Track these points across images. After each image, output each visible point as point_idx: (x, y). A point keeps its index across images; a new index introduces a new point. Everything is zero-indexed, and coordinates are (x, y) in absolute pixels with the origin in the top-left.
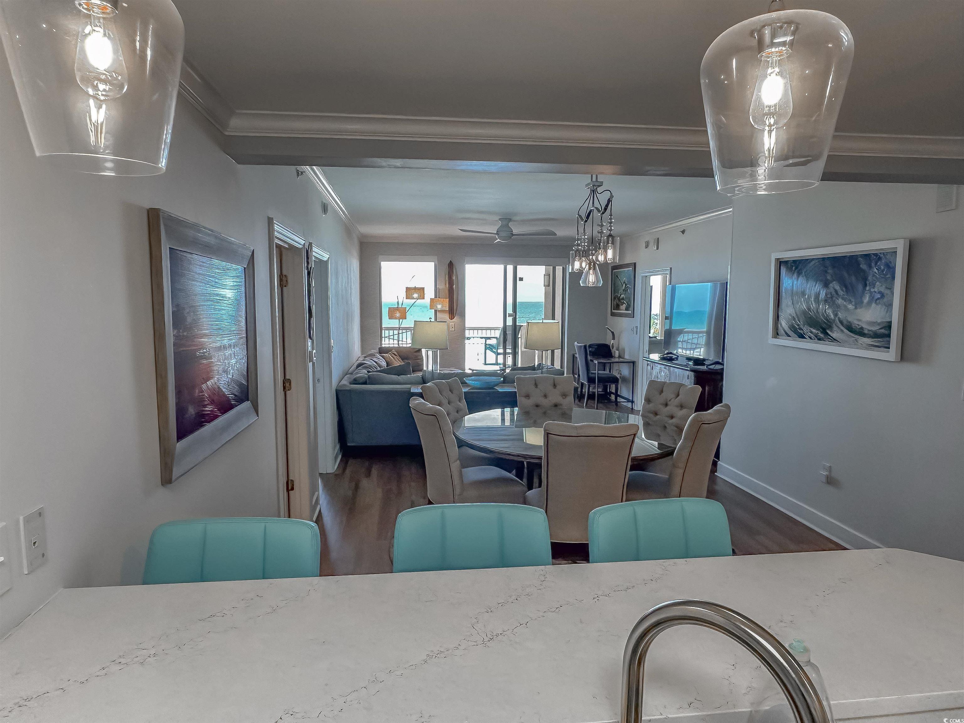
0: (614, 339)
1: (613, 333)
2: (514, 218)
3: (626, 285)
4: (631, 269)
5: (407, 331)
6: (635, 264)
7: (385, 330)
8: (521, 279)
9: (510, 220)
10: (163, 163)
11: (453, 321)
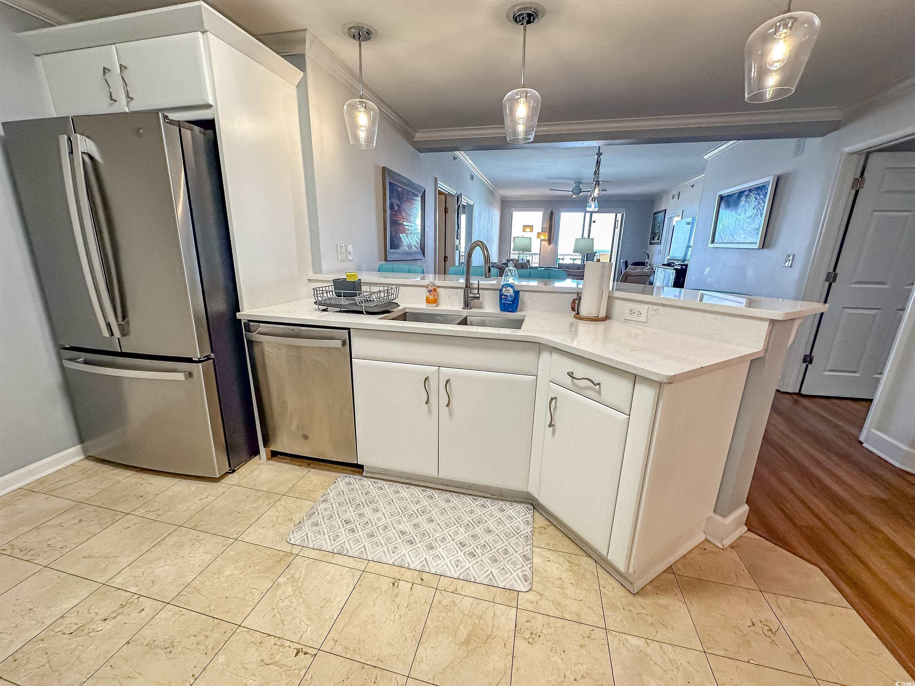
0: (648, 258)
1: (648, 255)
2: (583, 182)
3: (659, 224)
4: (663, 214)
6: (665, 211)
8: (594, 222)
9: (581, 183)
10: (374, 144)
11: (551, 246)
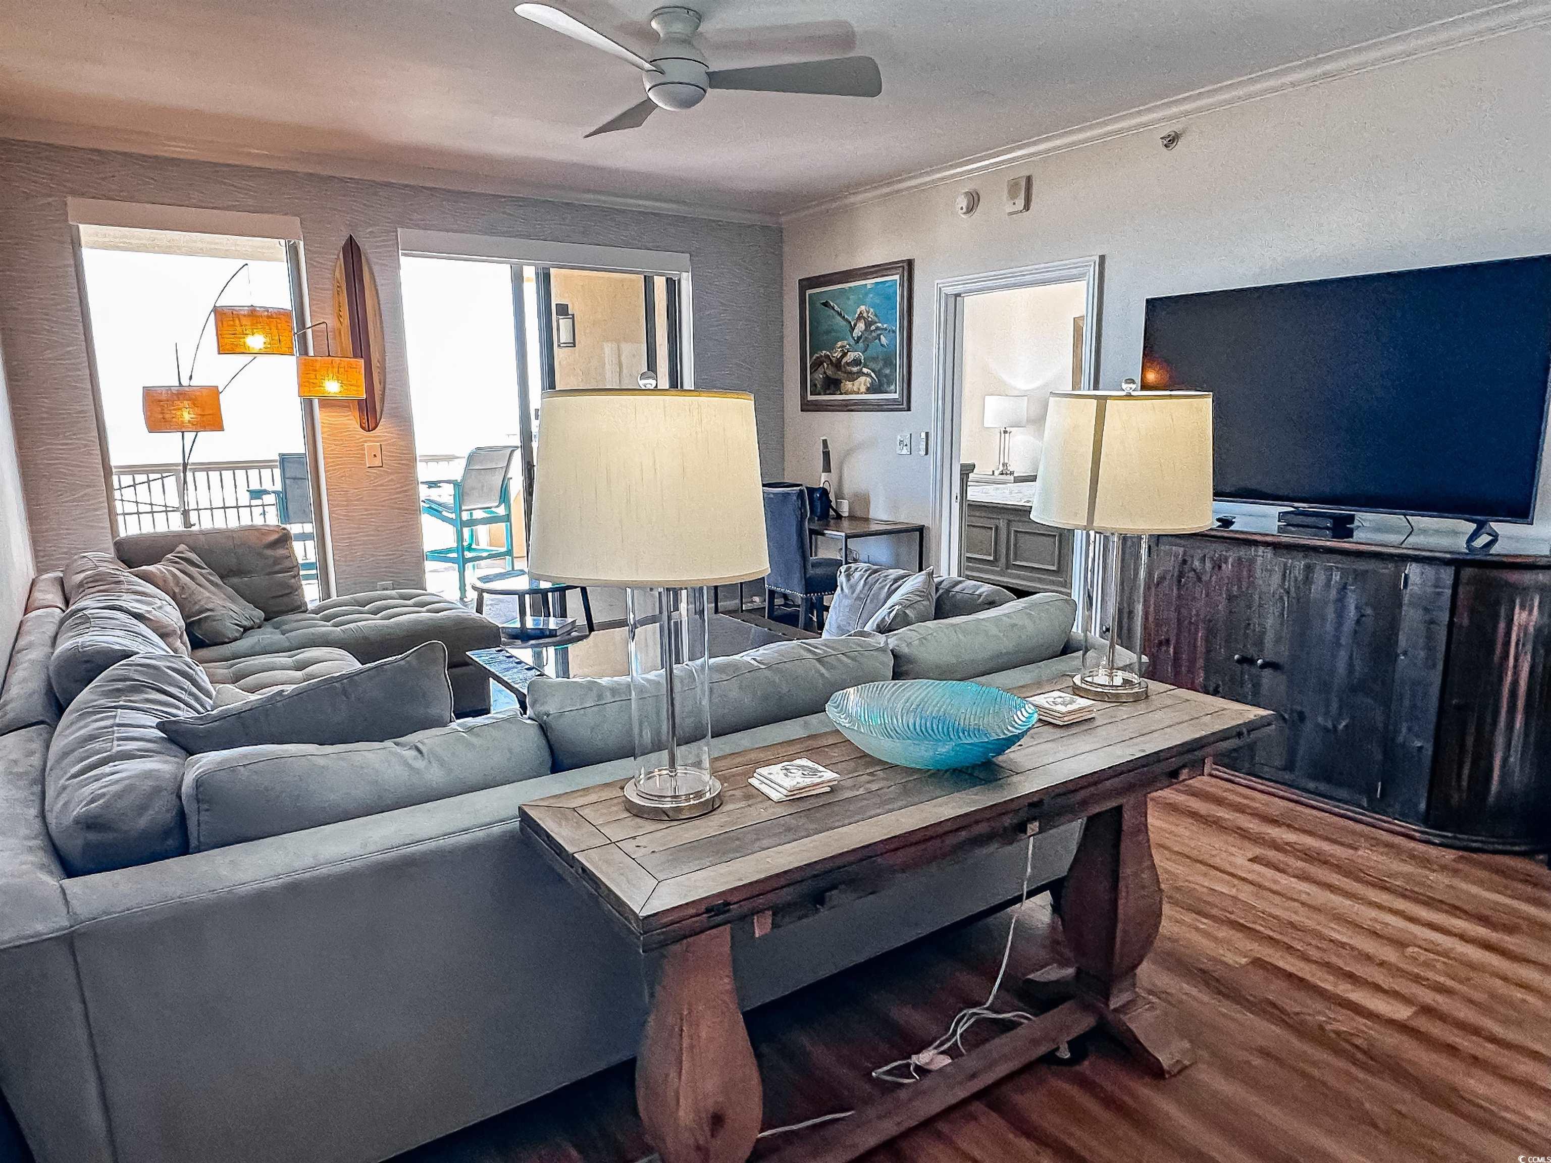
0: (827, 468)
3: (868, 324)
4: (897, 277)
5: (164, 475)
6: (910, 263)
7: (120, 474)
11: (375, 437)
